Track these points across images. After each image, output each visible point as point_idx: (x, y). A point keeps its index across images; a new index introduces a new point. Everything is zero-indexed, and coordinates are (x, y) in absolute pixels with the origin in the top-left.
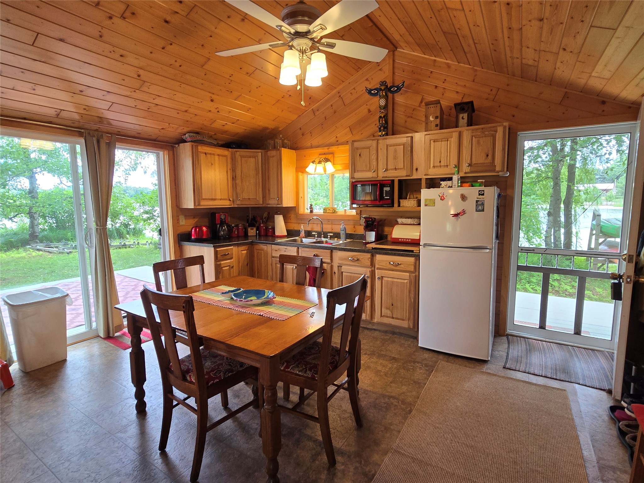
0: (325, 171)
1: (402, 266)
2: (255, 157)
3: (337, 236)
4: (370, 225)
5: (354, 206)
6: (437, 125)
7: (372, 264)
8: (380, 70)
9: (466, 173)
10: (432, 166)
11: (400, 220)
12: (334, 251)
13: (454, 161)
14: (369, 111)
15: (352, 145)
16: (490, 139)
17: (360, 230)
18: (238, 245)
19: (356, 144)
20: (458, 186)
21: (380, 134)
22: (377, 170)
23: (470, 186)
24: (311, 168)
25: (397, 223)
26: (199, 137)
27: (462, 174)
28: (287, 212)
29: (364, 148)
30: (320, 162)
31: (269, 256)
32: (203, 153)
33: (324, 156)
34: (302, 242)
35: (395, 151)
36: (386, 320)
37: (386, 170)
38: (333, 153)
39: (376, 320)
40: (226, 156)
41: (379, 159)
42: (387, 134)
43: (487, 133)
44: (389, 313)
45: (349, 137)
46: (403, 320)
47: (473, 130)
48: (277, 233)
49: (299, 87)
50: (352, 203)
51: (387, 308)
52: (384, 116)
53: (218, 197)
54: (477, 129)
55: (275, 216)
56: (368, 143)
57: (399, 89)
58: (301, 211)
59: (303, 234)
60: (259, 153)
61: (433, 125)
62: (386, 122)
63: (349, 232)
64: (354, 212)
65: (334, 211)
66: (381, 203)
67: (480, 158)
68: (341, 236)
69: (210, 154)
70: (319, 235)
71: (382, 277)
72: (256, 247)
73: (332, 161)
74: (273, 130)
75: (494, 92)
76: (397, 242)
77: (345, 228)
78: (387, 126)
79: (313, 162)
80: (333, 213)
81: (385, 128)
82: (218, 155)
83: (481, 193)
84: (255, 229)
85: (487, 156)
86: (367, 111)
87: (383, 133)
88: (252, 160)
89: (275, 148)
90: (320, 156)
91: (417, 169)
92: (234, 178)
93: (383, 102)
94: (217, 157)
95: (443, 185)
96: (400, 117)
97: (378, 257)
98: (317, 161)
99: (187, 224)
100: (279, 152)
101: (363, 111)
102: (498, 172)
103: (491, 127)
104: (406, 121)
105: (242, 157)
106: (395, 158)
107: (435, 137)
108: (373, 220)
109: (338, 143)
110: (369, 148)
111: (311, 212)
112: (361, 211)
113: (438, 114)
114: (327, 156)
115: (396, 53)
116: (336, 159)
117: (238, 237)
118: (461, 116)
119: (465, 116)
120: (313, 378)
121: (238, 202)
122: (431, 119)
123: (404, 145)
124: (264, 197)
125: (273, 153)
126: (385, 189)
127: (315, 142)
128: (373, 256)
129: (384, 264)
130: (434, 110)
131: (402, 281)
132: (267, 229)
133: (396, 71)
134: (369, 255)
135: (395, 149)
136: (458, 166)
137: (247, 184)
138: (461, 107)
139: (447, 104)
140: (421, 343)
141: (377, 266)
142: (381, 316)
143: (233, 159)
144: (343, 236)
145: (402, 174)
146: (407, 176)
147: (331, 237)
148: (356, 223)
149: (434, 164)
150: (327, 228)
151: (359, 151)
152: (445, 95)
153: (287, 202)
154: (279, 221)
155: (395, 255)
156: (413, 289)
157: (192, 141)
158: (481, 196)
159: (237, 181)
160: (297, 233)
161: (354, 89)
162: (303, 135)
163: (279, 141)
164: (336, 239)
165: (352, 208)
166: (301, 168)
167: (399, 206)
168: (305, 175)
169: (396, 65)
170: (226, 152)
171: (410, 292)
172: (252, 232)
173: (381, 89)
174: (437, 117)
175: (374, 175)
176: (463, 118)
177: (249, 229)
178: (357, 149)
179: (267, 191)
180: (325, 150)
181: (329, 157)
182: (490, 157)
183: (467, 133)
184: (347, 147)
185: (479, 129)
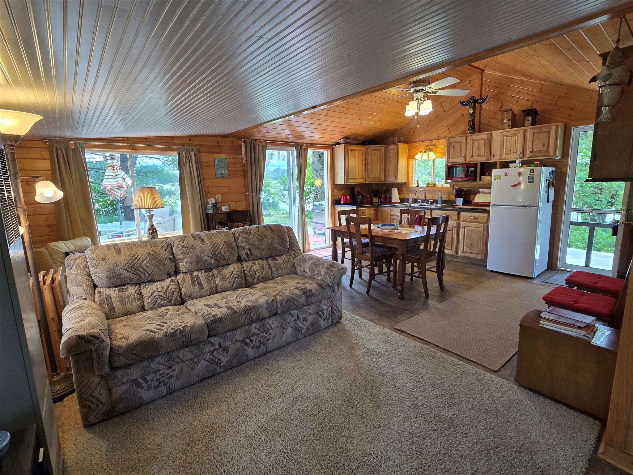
0: (429, 158)
1: (479, 219)
2: (380, 150)
3: (436, 202)
4: (459, 193)
5: (449, 181)
6: (509, 126)
7: (459, 218)
8: (472, 86)
9: (528, 157)
10: (504, 153)
11: (481, 190)
12: (433, 210)
13: (520, 149)
14: (463, 115)
15: (449, 140)
16: (546, 134)
17: (453, 198)
18: (369, 207)
19: (451, 140)
20: (520, 167)
21: (468, 132)
22: (465, 157)
23: (527, 167)
24: (419, 156)
25: (479, 192)
26: (348, 141)
27: (525, 158)
28: (401, 187)
29: (457, 142)
30: (425, 152)
31: (389, 215)
32: (350, 150)
33: (428, 147)
34: (410, 205)
35: (479, 144)
36: (466, 255)
37: (472, 156)
38: (435, 145)
39: (459, 255)
40: (362, 151)
41: (467, 149)
42: (474, 132)
43: (544, 130)
44: (469, 250)
45: (447, 134)
46: (478, 254)
47: (534, 128)
48: (393, 201)
49: (416, 117)
50: (447, 179)
51: (467, 247)
52: (472, 120)
53: (357, 177)
54: (537, 128)
55: (392, 189)
56: (460, 139)
57: (484, 101)
58: (410, 185)
59: (411, 201)
60: (383, 147)
61: (506, 126)
62: (474, 124)
63: (444, 199)
64: (448, 185)
65: (434, 185)
66: (467, 179)
67: (538, 147)
68: (439, 202)
69: (354, 150)
70: (423, 201)
71: (465, 227)
72: (380, 209)
73: (434, 151)
74: (392, 130)
75: (556, 99)
76: (477, 204)
77: (441, 196)
78: (474, 126)
79: (421, 152)
80: (434, 186)
81: (472, 128)
82: (358, 151)
83: (532, 171)
84: (378, 198)
85: (544, 145)
86: (461, 115)
87: (471, 131)
88: (379, 152)
89: (394, 143)
90: (426, 148)
91: (494, 156)
92: (366, 165)
93: (471, 111)
94: (357, 152)
95: (510, 166)
96: (485, 118)
97: (463, 214)
98: (423, 151)
99: (338, 194)
100: (396, 146)
101: (459, 114)
102: (551, 156)
103: (547, 126)
104: (489, 121)
105: (372, 150)
106: (479, 148)
107: (508, 134)
108: (462, 190)
109: (439, 138)
110: (460, 142)
111: (418, 186)
112: (454, 185)
113: (510, 118)
114: (430, 147)
115: (484, 74)
116: (437, 149)
117: (367, 203)
118: (527, 118)
119: (530, 118)
120: (420, 258)
121: (368, 180)
122: (505, 121)
123: (485, 140)
124: (385, 176)
125: (393, 147)
126: (470, 169)
127: (422, 138)
128: (459, 213)
129: (466, 218)
130: (508, 116)
131: (479, 229)
132: (386, 198)
133: (483, 86)
134: (456, 213)
135: (479, 142)
136: (523, 153)
137: (375, 168)
138: (527, 112)
139: (520, 108)
140: (489, 268)
141: (461, 220)
142: (463, 252)
143: (366, 152)
144: (440, 202)
145: (483, 159)
146: (486, 160)
147: (431, 203)
148: (450, 193)
149: (506, 152)
150: (429, 196)
151: (453, 144)
152: (519, 102)
153: (401, 179)
154: (395, 193)
155: (474, 212)
156: (485, 233)
157: (344, 144)
158: (532, 173)
159: (368, 167)
160: (407, 200)
161: (452, 100)
162: (413, 133)
163: (397, 139)
164: (435, 204)
165: (447, 183)
166: (411, 156)
167: (480, 180)
168: (414, 161)
169: (483, 82)
170: (362, 148)
171: (483, 236)
172: (376, 200)
173: (470, 102)
174: (509, 120)
175: (463, 160)
176: (528, 120)
177: (374, 198)
178: (452, 143)
179: (388, 172)
180: (429, 143)
181: (432, 147)
182: (546, 146)
183: (530, 130)
184: (445, 141)
185: (539, 127)
